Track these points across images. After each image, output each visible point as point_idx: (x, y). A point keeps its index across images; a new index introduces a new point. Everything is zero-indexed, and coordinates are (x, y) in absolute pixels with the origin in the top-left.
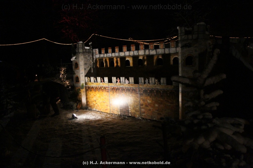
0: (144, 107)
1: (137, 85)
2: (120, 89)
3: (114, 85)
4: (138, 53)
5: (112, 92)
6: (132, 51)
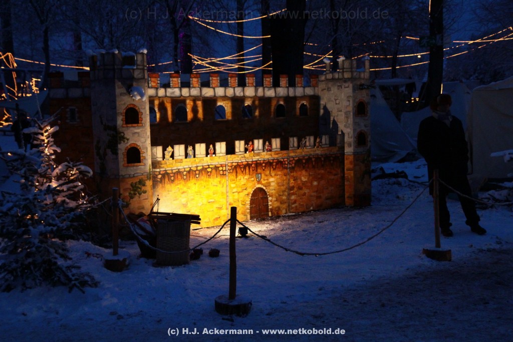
0: (296, 191)
1: (285, 152)
2: (253, 165)
3: (239, 159)
4: (244, 93)
6: (231, 87)
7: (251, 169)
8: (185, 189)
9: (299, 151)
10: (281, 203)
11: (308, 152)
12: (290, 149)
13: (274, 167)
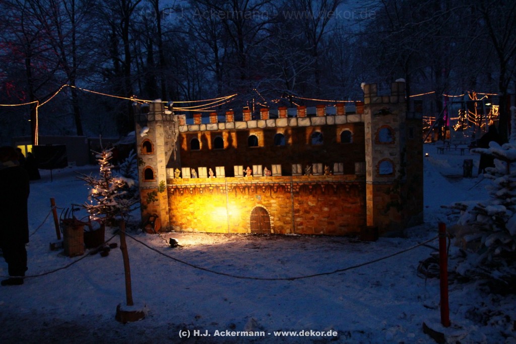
0: (302, 214)
1: (287, 177)
2: (252, 187)
3: (238, 181)
4: (276, 124)
5: (234, 193)
6: (262, 120)
7: (250, 191)
8: (192, 201)
9: (303, 177)
10: (284, 223)
11: (316, 178)
12: (293, 175)
13: (275, 190)
